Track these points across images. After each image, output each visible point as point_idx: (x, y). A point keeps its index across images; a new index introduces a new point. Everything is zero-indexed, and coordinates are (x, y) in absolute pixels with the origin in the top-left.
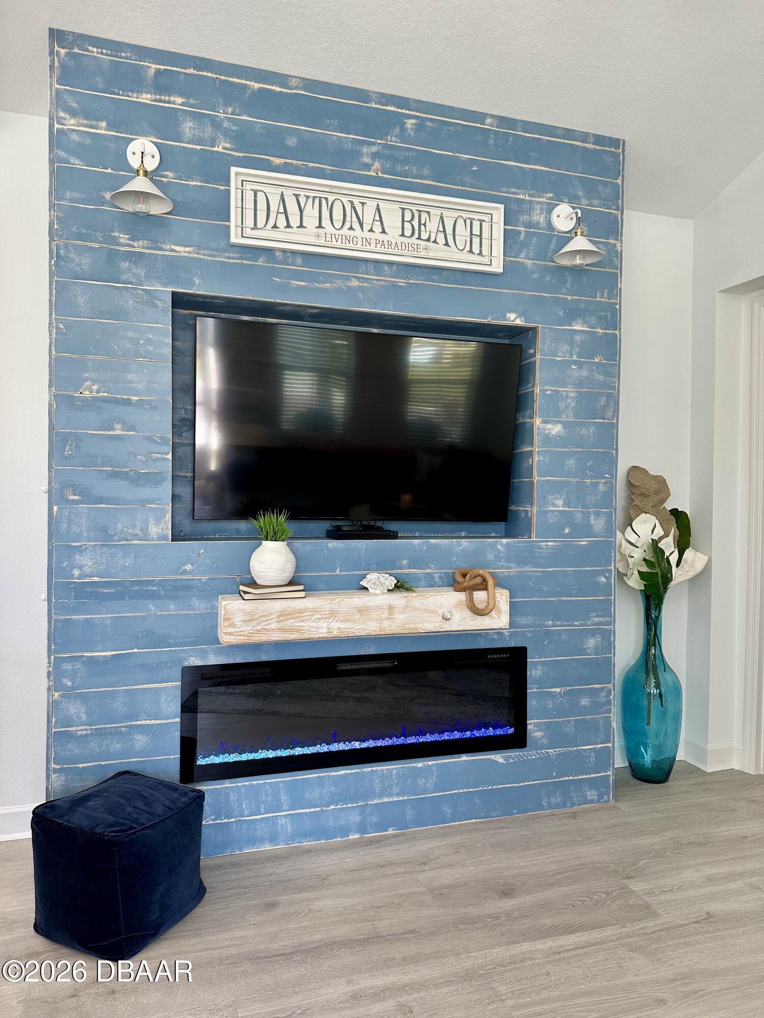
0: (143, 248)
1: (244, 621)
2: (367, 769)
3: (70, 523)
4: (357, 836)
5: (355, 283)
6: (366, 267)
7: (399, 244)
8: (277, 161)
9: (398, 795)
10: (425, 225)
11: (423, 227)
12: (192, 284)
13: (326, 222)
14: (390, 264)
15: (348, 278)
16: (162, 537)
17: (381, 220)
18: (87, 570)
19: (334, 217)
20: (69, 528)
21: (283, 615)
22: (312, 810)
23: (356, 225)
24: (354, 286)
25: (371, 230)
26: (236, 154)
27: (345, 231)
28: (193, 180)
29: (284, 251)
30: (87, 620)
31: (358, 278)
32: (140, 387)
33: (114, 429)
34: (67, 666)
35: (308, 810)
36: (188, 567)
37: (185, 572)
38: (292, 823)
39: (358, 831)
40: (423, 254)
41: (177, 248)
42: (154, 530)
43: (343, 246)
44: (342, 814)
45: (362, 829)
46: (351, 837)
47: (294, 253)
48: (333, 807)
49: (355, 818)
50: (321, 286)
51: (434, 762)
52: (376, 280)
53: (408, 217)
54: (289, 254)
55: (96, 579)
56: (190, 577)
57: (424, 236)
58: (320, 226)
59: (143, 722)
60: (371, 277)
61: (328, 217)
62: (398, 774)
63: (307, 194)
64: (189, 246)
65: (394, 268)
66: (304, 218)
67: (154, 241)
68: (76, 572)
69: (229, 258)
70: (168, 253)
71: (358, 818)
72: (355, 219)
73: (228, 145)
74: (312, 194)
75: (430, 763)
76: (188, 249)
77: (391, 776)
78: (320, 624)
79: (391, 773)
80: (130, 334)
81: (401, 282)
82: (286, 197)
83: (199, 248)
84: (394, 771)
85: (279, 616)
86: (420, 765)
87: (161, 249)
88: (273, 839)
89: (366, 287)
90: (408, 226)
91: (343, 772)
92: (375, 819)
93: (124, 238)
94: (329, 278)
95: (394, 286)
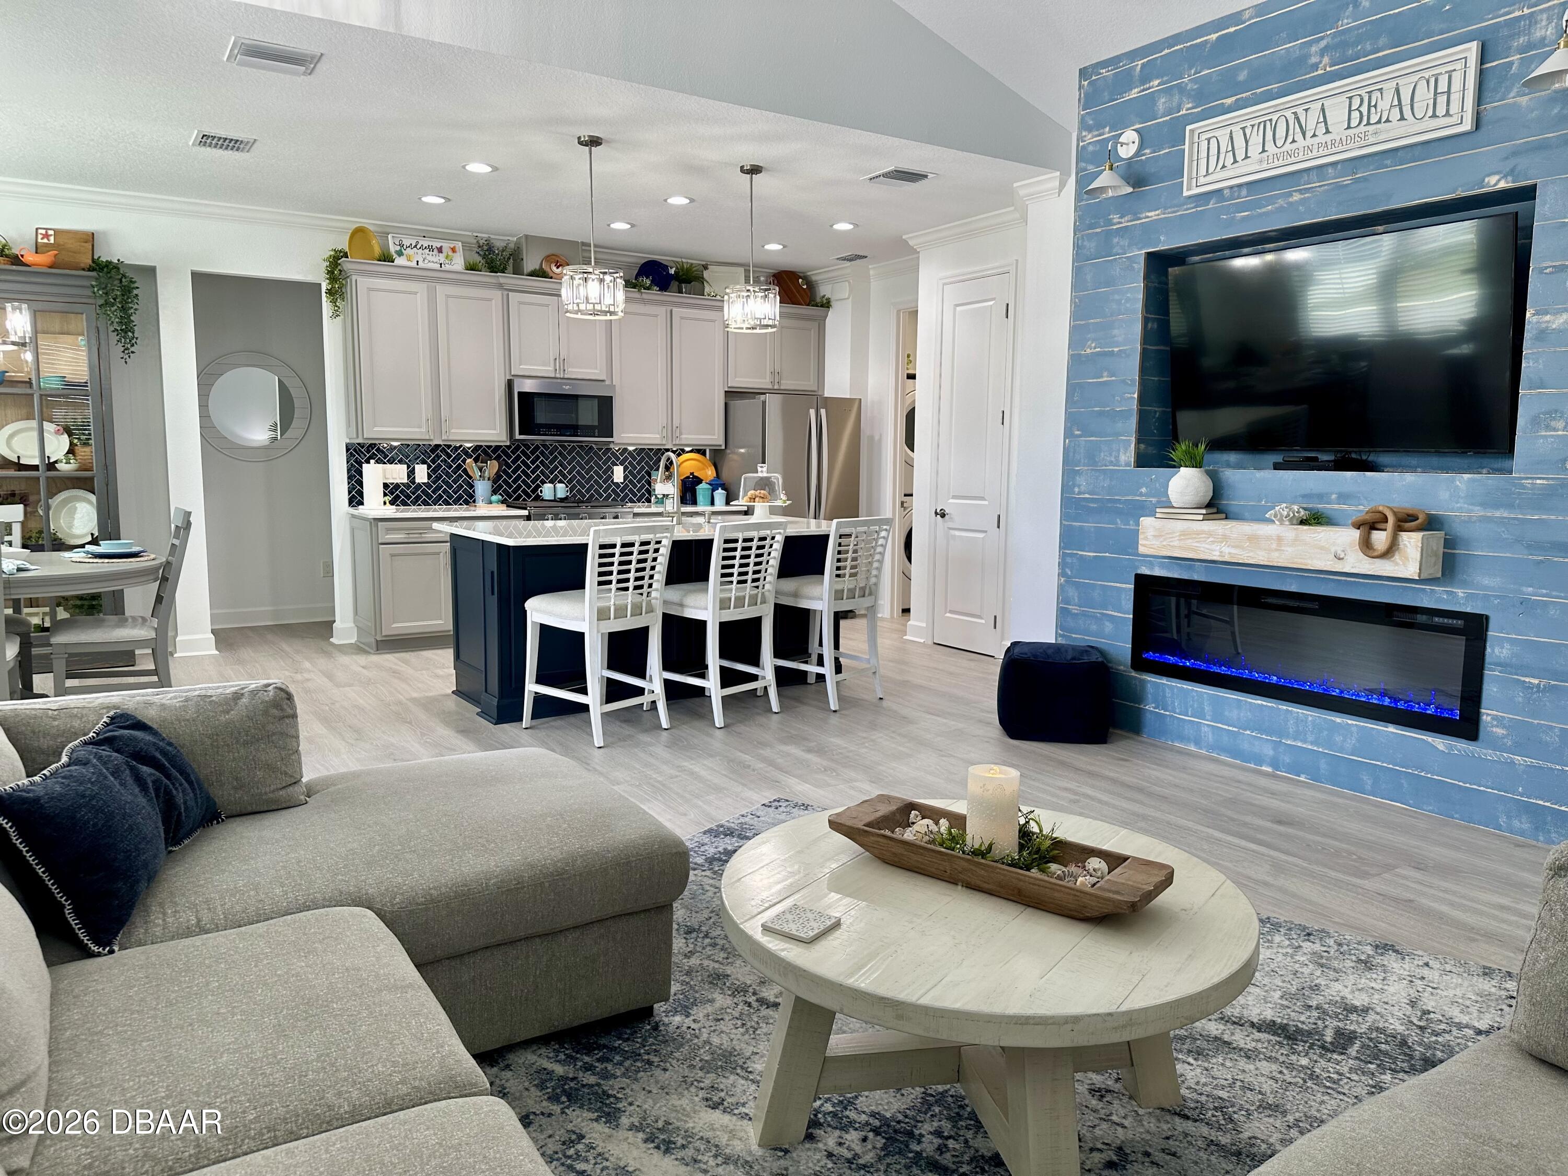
0: (1128, 221)
1: (1155, 536)
2: (1284, 707)
3: (1074, 453)
4: (1270, 770)
5: (1296, 197)
6: (1308, 176)
7: (1344, 139)
8: (1229, 101)
9: (1312, 743)
10: (1375, 106)
11: (1373, 109)
12: (1159, 242)
13: (1270, 146)
14: (1334, 164)
15: (1290, 194)
16: (1128, 464)
17: (1325, 121)
18: (1083, 488)
19: (1277, 136)
20: (1074, 456)
21: (1184, 534)
22: (1231, 728)
23: (1299, 137)
24: (1296, 201)
25: (1314, 135)
26: (1196, 110)
27: (1288, 146)
28: (1164, 149)
29: (1231, 187)
30: (1081, 527)
31: (1300, 191)
32: (1120, 339)
33: (1102, 377)
34: (1069, 560)
35: (1226, 727)
36: (1144, 490)
37: (1141, 495)
38: (1213, 733)
39: (1271, 765)
40: (1372, 140)
41: (1150, 214)
42: (1123, 458)
43: (1286, 162)
44: (1257, 743)
45: (1275, 764)
46: (1263, 768)
47: (1240, 186)
48: (1248, 732)
49: (1269, 751)
50: (1264, 210)
51: (1354, 723)
52: (1320, 186)
53: (1356, 103)
54: (1236, 189)
55: (1087, 496)
56: (1144, 498)
57: (1374, 119)
58: (1264, 151)
59: (1110, 613)
60: (1314, 185)
61: (1272, 138)
62: (1313, 722)
63: (1252, 123)
64: (1158, 209)
65: (1339, 166)
66: (1249, 148)
67: (1135, 214)
68: (1076, 490)
69: (1187, 209)
70: (1144, 220)
71: (1271, 753)
72: (1298, 129)
73: (1190, 105)
74: (1257, 121)
75: (1350, 722)
76: (1157, 212)
77: (1306, 722)
78: (1213, 547)
79: (1307, 718)
80: (1117, 297)
81: (1347, 180)
82: (1234, 134)
83: (1166, 208)
84: (1310, 718)
85: (1180, 535)
86: (1338, 720)
87: (1140, 219)
88: (1197, 743)
89: (1308, 198)
90: (1355, 115)
91: (1259, 702)
92: (1287, 760)
93: (1115, 218)
94: (1271, 200)
95: (1339, 187)
